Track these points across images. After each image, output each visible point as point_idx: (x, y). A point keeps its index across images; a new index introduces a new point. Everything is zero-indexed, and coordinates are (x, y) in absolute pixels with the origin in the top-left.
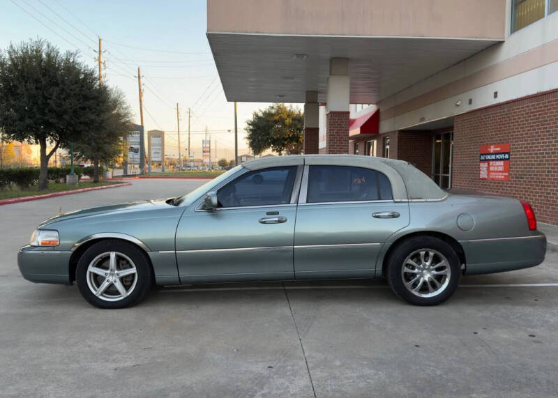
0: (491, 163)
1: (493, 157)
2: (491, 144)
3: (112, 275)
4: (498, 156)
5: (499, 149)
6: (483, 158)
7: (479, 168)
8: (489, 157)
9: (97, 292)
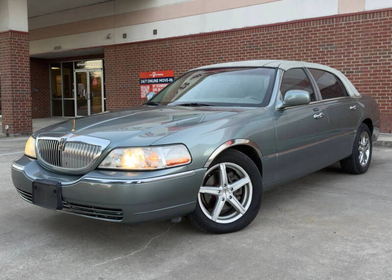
0: (154, 86)
1: (156, 81)
2: (153, 71)
3: (225, 190)
4: (161, 80)
5: (162, 75)
6: (143, 82)
7: (140, 90)
8: (151, 81)
9: (215, 217)
